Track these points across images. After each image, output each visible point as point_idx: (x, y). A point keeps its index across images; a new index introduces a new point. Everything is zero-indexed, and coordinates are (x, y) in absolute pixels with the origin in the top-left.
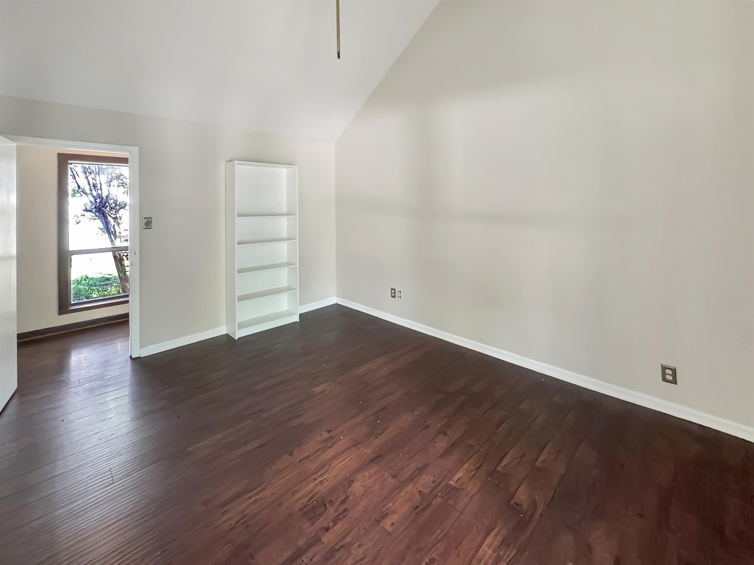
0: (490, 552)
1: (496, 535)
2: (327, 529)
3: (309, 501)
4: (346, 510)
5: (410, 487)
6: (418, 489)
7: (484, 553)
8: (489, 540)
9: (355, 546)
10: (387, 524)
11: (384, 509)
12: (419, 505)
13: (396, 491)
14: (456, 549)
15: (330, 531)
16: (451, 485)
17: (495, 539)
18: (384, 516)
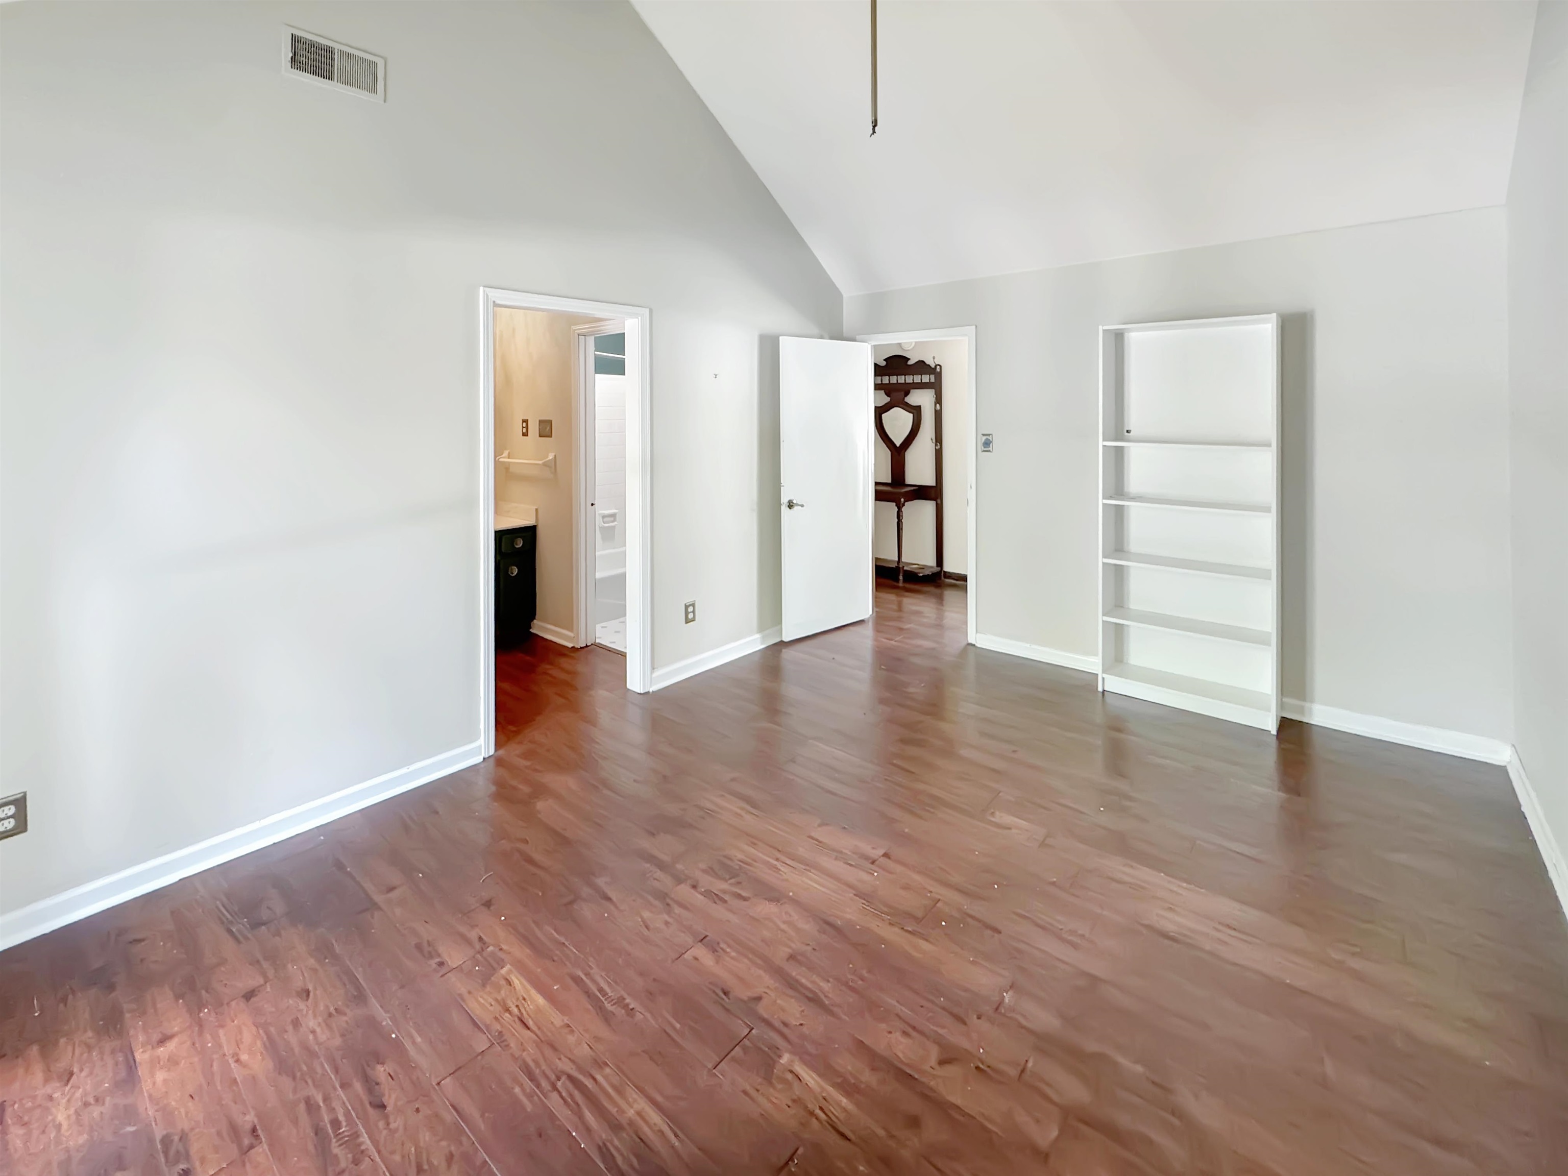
0: (631, 1113)
1: (661, 1132)
2: (694, 887)
3: (740, 861)
4: (725, 902)
5: (768, 980)
6: (764, 995)
7: (630, 1100)
8: (655, 1117)
9: (666, 917)
10: (700, 952)
11: (723, 945)
12: (731, 996)
13: (759, 961)
14: (643, 1051)
15: (692, 891)
16: (780, 1057)
17: (653, 1131)
18: (714, 949)
